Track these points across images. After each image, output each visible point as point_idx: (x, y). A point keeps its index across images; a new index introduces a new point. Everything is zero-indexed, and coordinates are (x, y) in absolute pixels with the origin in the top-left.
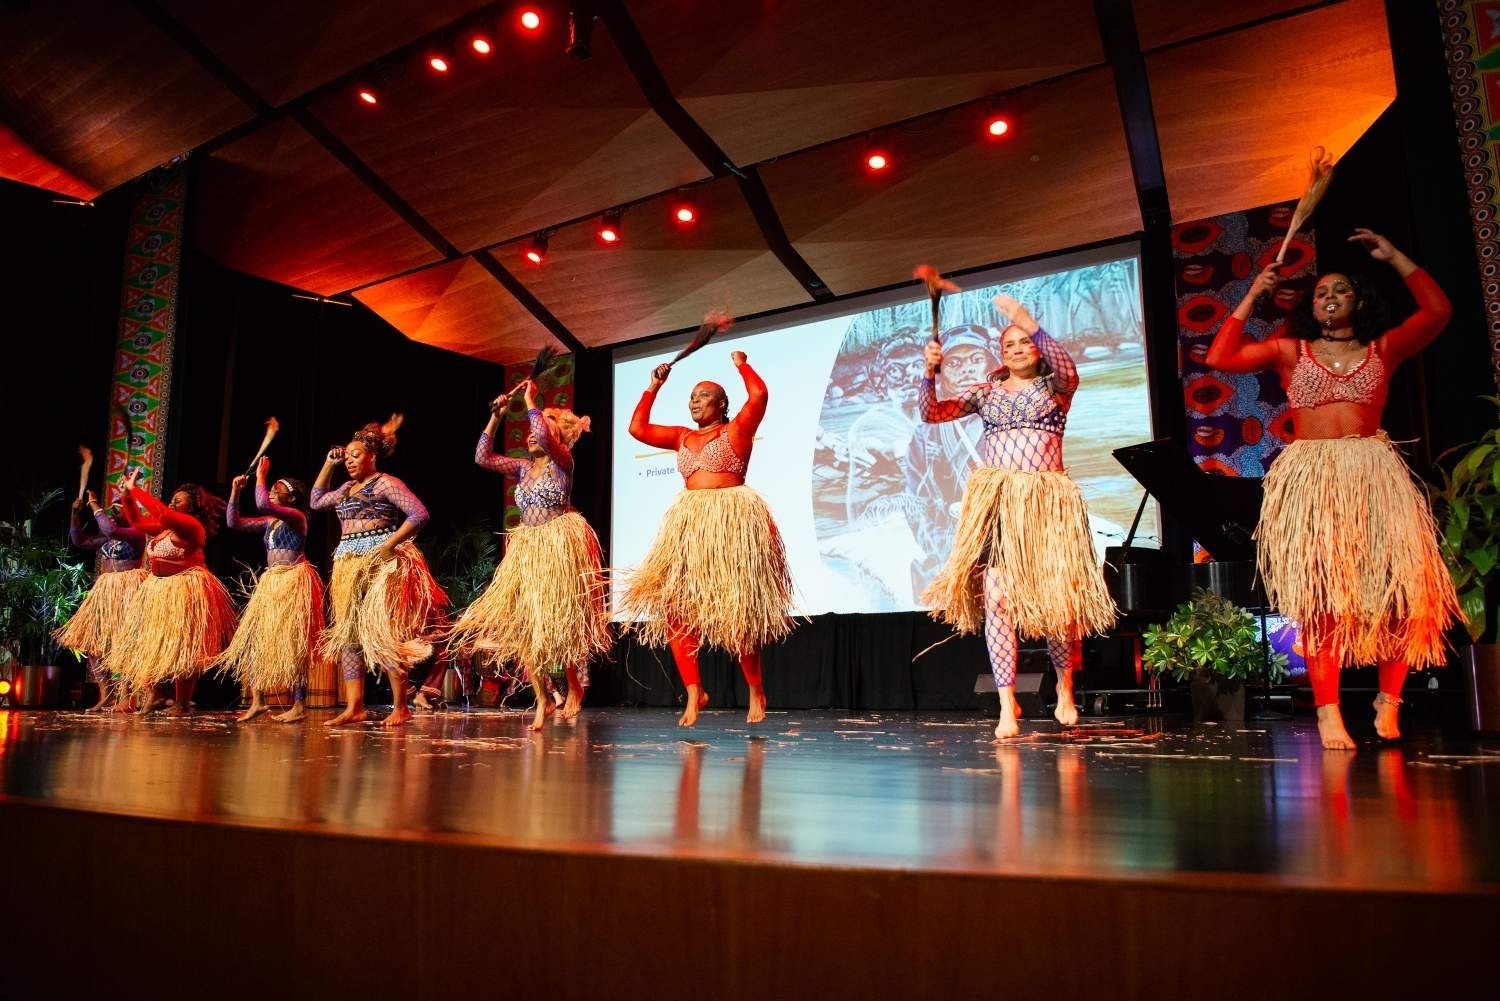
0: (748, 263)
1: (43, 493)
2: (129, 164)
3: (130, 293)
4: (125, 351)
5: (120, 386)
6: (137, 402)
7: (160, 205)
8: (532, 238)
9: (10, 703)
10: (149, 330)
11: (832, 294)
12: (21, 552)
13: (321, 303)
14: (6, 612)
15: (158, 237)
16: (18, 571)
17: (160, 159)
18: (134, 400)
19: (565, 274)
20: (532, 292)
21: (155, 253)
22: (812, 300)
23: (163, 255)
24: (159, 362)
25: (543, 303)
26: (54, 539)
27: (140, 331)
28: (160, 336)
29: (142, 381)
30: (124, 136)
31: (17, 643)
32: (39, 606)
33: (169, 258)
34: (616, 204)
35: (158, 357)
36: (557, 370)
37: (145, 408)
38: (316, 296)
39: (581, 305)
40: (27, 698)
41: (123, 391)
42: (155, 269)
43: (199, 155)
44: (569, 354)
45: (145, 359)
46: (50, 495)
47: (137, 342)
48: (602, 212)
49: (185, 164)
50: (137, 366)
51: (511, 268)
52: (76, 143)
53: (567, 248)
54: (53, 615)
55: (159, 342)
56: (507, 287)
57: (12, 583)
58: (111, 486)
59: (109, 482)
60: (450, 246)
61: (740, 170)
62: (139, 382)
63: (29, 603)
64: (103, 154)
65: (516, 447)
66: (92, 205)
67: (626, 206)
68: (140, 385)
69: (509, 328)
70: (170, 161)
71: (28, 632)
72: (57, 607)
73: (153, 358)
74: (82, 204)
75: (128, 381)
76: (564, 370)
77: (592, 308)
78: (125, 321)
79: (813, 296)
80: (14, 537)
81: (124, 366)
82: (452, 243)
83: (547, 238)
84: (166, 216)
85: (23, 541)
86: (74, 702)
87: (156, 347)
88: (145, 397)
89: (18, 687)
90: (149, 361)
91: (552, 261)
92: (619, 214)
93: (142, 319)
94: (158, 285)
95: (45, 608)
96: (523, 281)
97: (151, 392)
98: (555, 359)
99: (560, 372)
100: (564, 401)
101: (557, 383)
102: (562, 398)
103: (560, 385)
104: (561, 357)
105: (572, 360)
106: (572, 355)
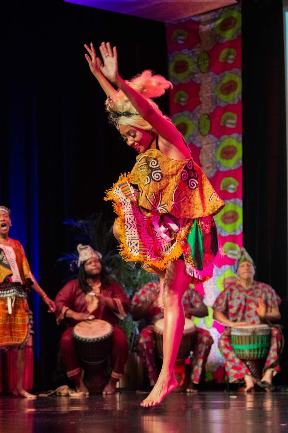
36: (223, 22)
76: (230, 23)
98: (219, 11)
99: (226, 26)
100: (231, 57)
101: (223, 38)
102: (229, 54)
103: (225, 40)
104: (226, 9)
105: (238, 12)
106: (238, 6)
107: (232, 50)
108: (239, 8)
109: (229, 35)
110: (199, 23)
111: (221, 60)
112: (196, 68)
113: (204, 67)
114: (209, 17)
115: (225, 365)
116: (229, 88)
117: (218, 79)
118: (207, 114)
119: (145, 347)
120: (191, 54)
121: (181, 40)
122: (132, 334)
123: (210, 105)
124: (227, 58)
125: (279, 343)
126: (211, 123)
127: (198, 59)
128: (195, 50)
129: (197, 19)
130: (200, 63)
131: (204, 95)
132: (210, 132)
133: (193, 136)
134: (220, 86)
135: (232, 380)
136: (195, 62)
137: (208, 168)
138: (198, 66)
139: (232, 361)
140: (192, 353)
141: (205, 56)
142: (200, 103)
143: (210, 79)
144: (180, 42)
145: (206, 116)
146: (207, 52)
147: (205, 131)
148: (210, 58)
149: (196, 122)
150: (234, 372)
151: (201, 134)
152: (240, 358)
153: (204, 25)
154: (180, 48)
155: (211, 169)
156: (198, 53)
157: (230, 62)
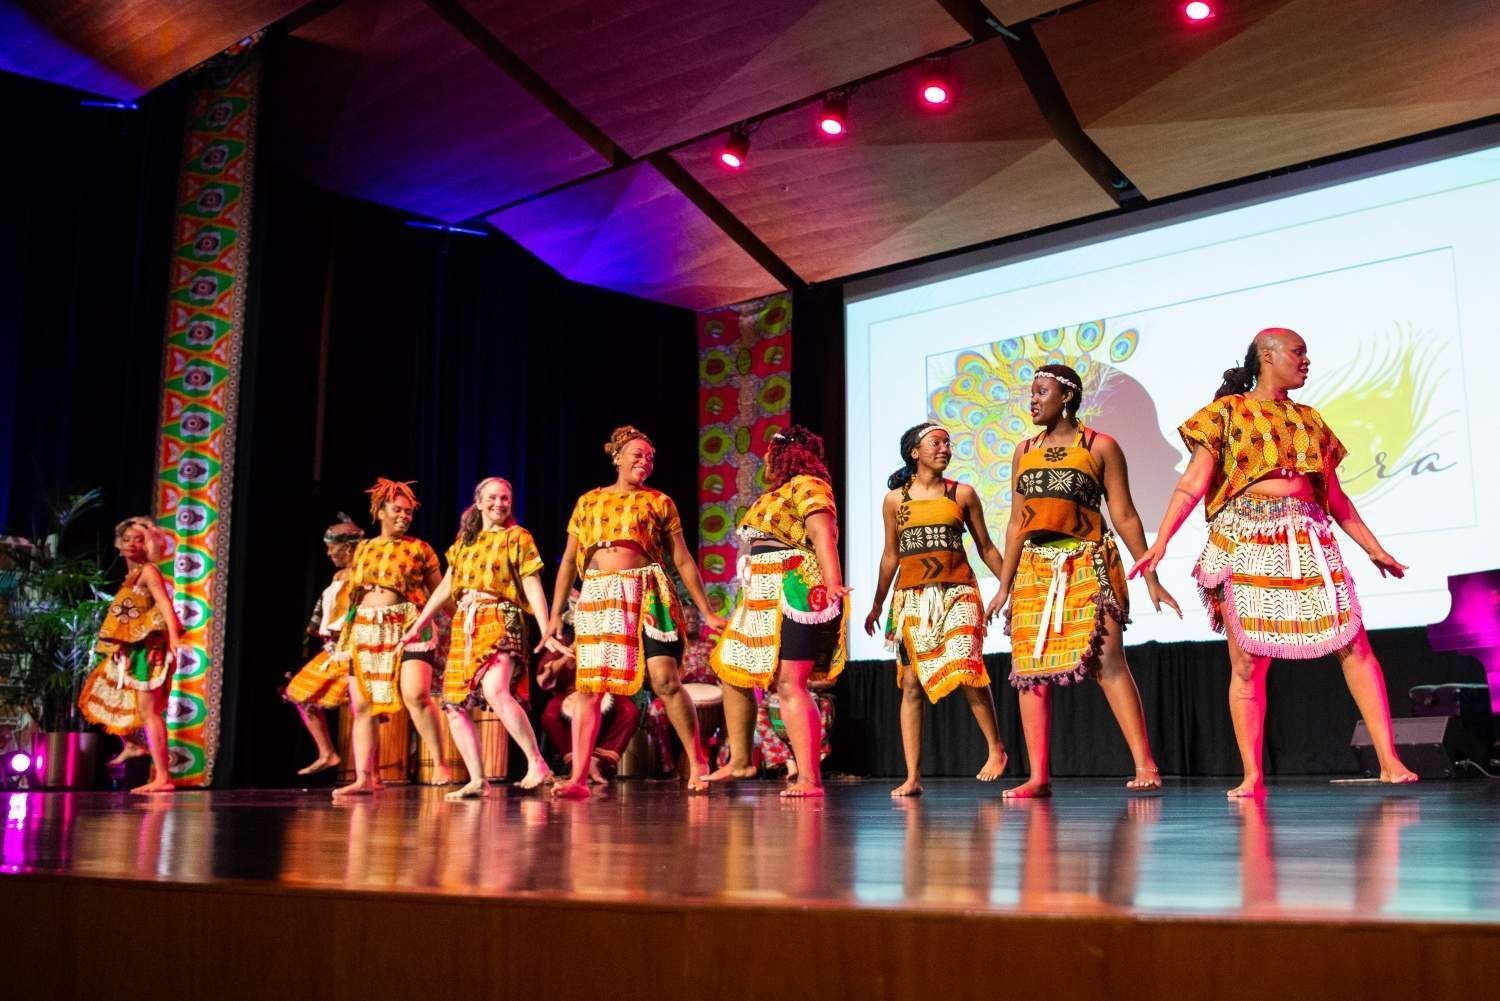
0: (1027, 158)
1: (72, 498)
2: (181, 50)
3: (187, 225)
4: (180, 303)
5: (173, 350)
6: (197, 371)
7: (224, 105)
8: (728, 134)
9: (29, 783)
10: (213, 274)
11: (1142, 198)
12: (43, 577)
13: (445, 231)
14: (24, 660)
15: (224, 148)
16: (38, 604)
17: (223, 42)
18: (192, 368)
19: (774, 182)
20: (732, 209)
21: (221, 170)
22: (1115, 206)
23: (232, 172)
24: (226, 316)
25: (745, 222)
26: (86, 558)
27: (200, 273)
28: (227, 282)
29: (203, 343)
30: (173, 13)
31: (38, 703)
32: (67, 652)
33: (239, 176)
34: (843, 82)
35: (226, 311)
36: (769, 314)
37: (207, 378)
38: (438, 223)
39: (799, 226)
40: (51, 776)
41: (178, 356)
42: (221, 191)
43: (275, 34)
44: (784, 292)
45: (207, 314)
46: (82, 500)
47: (195, 290)
48: (821, 95)
49: (256, 46)
50: (196, 323)
51: (701, 176)
52: (111, 23)
53: (777, 146)
54: (86, 662)
55: (226, 291)
56: (696, 203)
57: (32, 618)
58: (166, 487)
59: (161, 482)
60: (616, 147)
61: (1011, 28)
62: (199, 345)
63: (54, 648)
64: (147, 38)
65: (715, 422)
66: (135, 107)
67: (855, 84)
68: (199, 348)
69: (701, 260)
70: (240, 42)
71: (53, 686)
72: (91, 652)
73: (220, 312)
74: (121, 106)
75: (183, 343)
76: (778, 315)
77: (813, 228)
78: (181, 262)
79: (1117, 201)
80: (33, 558)
81: (181, 323)
82: (619, 144)
83: (749, 133)
84: (236, 118)
85: (45, 563)
86: (115, 782)
87: (226, 296)
88: (207, 365)
89: (40, 762)
90: (215, 316)
91: (755, 164)
92: (844, 96)
93: (201, 259)
94: (225, 213)
95: (75, 652)
96: (716, 193)
97: (218, 358)
98: (765, 300)
99: (772, 318)
100: (779, 357)
101: (769, 333)
102: (776, 353)
103: (772, 336)
104: (773, 297)
105: (789, 301)
106: (788, 294)
107: (780, 349)
108: (790, 298)
109: (776, 329)
110: (739, 313)
111: (765, 360)
112: (734, 368)
113: (744, 368)
114: (751, 306)
115: (762, 745)
116: (775, 395)
117: (762, 384)
118: (747, 427)
119: (658, 721)
120: (728, 352)
121: (716, 333)
122: (643, 705)
123: (751, 415)
124: (772, 359)
125: (830, 717)
126: (751, 438)
127: (738, 357)
128: (734, 346)
129: (736, 309)
130: (739, 363)
131: (744, 403)
132: (749, 450)
133: (728, 454)
134: (763, 391)
135: (770, 765)
136: (733, 362)
137: (746, 494)
138: (737, 367)
139: (770, 740)
140: (718, 730)
141: (745, 355)
142: (739, 412)
143: (751, 383)
144: (715, 336)
145: (746, 429)
146: (749, 350)
147: (744, 447)
148: (751, 357)
149: (732, 437)
150: (774, 755)
151: (739, 452)
152: (780, 738)
153: (745, 316)
154: (714, 344)
155: (750, 496)
156: (737, 350)
157: (777, 362)
